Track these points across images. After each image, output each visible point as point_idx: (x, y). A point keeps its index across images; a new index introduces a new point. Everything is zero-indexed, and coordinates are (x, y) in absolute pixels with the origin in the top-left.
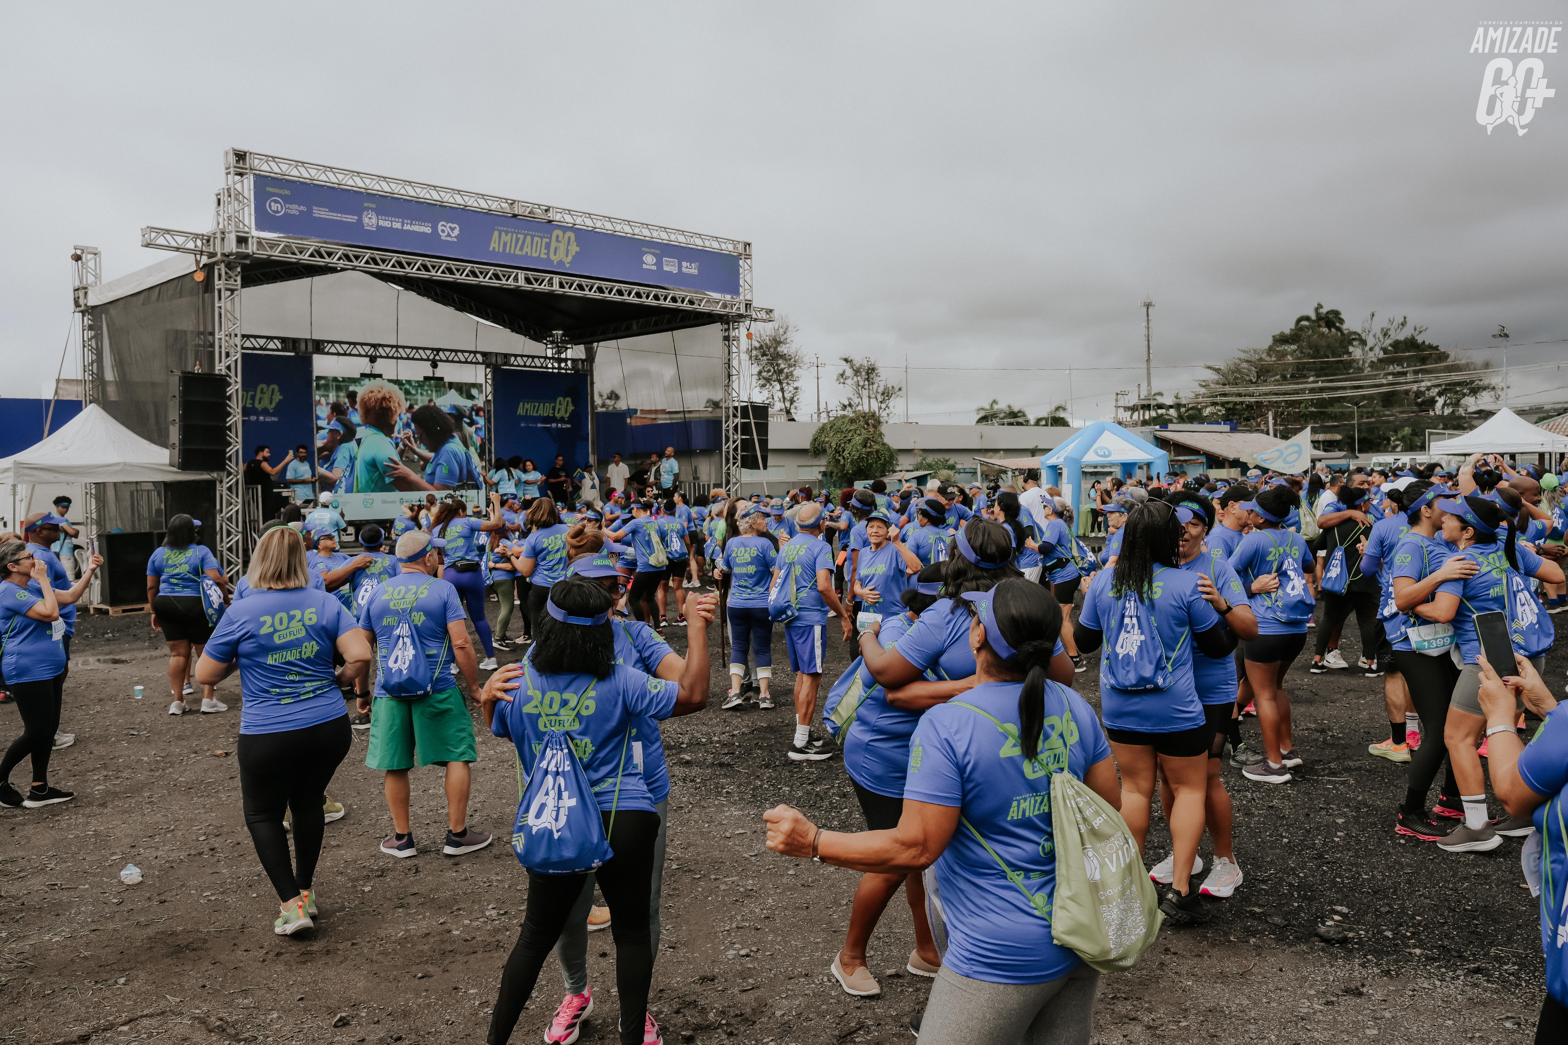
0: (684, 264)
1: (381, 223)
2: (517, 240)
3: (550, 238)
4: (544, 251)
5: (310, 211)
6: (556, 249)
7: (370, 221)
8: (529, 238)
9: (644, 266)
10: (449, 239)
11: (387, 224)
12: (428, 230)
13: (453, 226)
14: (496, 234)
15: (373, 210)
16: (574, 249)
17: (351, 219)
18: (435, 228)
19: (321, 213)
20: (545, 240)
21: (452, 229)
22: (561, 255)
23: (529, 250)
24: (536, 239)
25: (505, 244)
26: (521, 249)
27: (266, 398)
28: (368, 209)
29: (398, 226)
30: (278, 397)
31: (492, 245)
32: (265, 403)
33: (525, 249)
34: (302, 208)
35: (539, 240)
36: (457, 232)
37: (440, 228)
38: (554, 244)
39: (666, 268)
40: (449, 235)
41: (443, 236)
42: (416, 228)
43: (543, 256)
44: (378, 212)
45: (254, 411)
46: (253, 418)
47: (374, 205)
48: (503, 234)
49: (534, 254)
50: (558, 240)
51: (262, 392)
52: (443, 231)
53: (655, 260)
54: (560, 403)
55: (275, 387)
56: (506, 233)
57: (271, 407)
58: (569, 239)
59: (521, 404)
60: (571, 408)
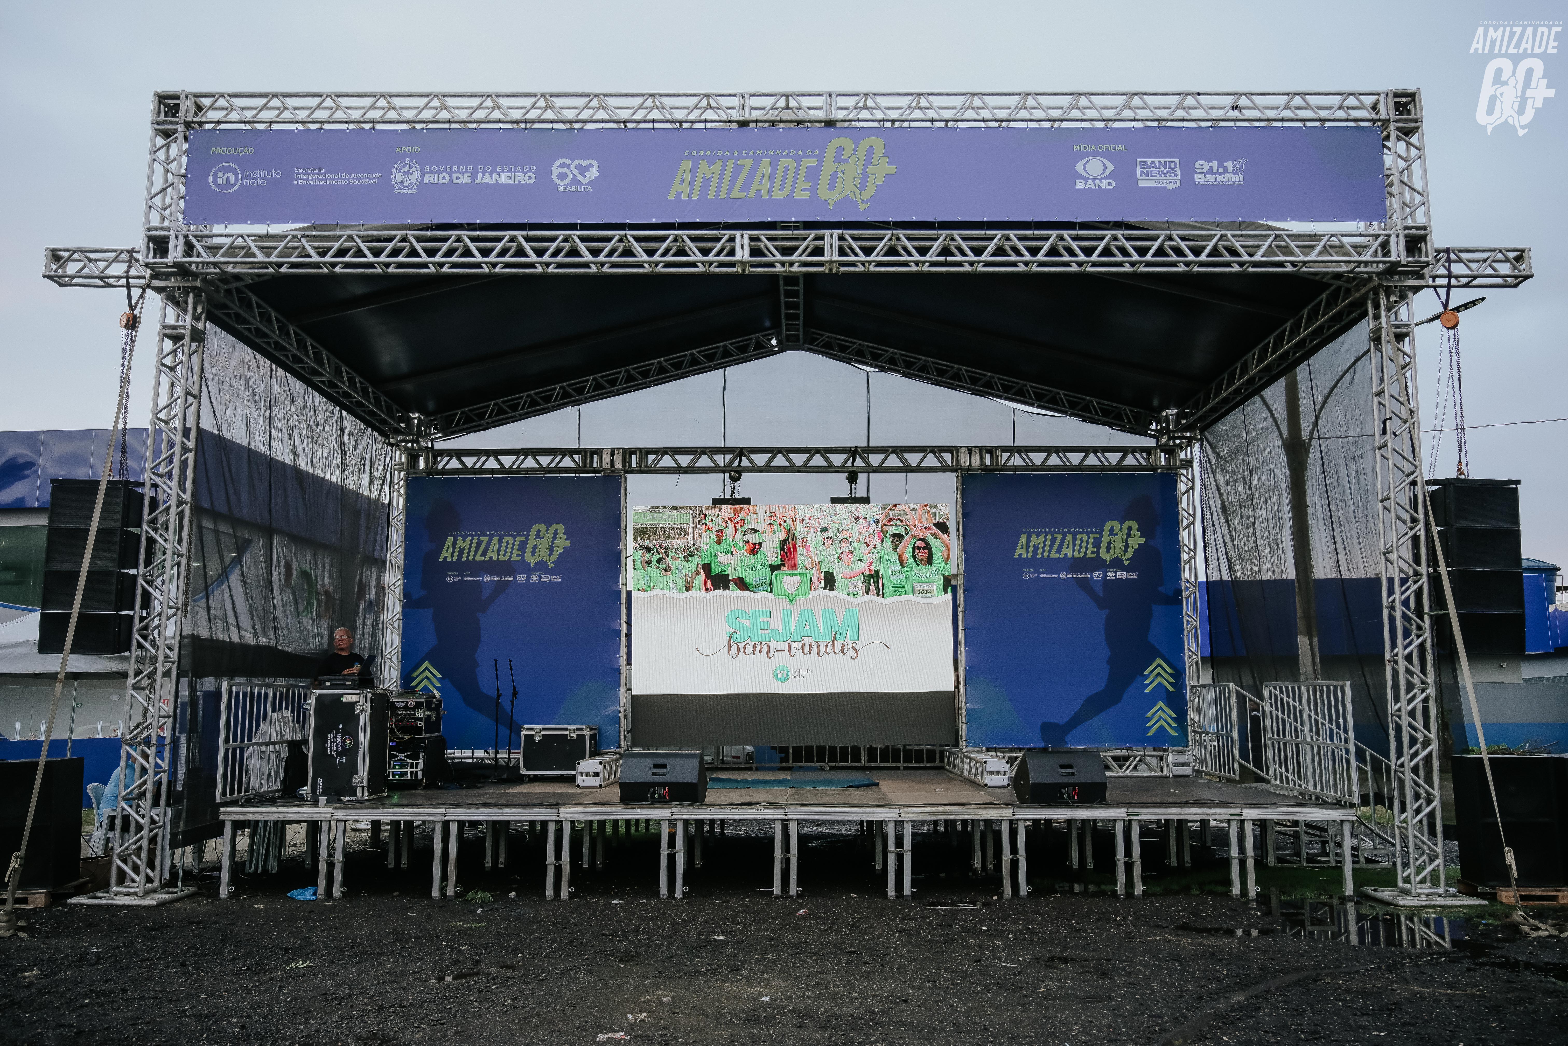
0: (1201, 166)
1: (428, 178)
2: (737, 170)
3: (822, 156)
4: (802, 183)
5: (289, 176)
6: (834, 176)
7: (407, 177)
8: (766, 164)
9: (1079, 184)
10: (575, 189)
11: (441, 179)
12: (528, 178)
13: (585, 163)
14: (689, 166)
15: (412, 157)
16: (882, 169)
17: (370, 179)
18: (544, 174)
19: (309, 177)
20: (809, 163)
21: (583, 170)
22: (848, 186)
23: (765, 189)
24: (783, 163)
25: (706, 182)
26: (746, 187)
27: (544, 545)
28: (403, 156)
29: (466, 179)
30: (562, 543)
31: (675, 187)
32: (542, 554)
33: (755, 187)
34: (275, 174)
35: (792, 163)
36: (593, 174)
37: (555, 171)
38: (828, 167)
39: (1143, 182)
40: (575, 181)
41: (562, 185)
42: (503, 178)
43: (799, 195)
44: (425, 161)
45: (525, 567)
46: (521, 578)
47: (417, 150)
48: (703, 164)
49: (777, 195)
50: (839, 157)
51: (538, 536)
52: (562, 176)
53: (1110, 167)
54: (1111, 533)
55: (560, 527)
56: (711, 162)
57: (551, 561)
58: (870, 151)
59: (1023, 538)
60: (1137, 540)
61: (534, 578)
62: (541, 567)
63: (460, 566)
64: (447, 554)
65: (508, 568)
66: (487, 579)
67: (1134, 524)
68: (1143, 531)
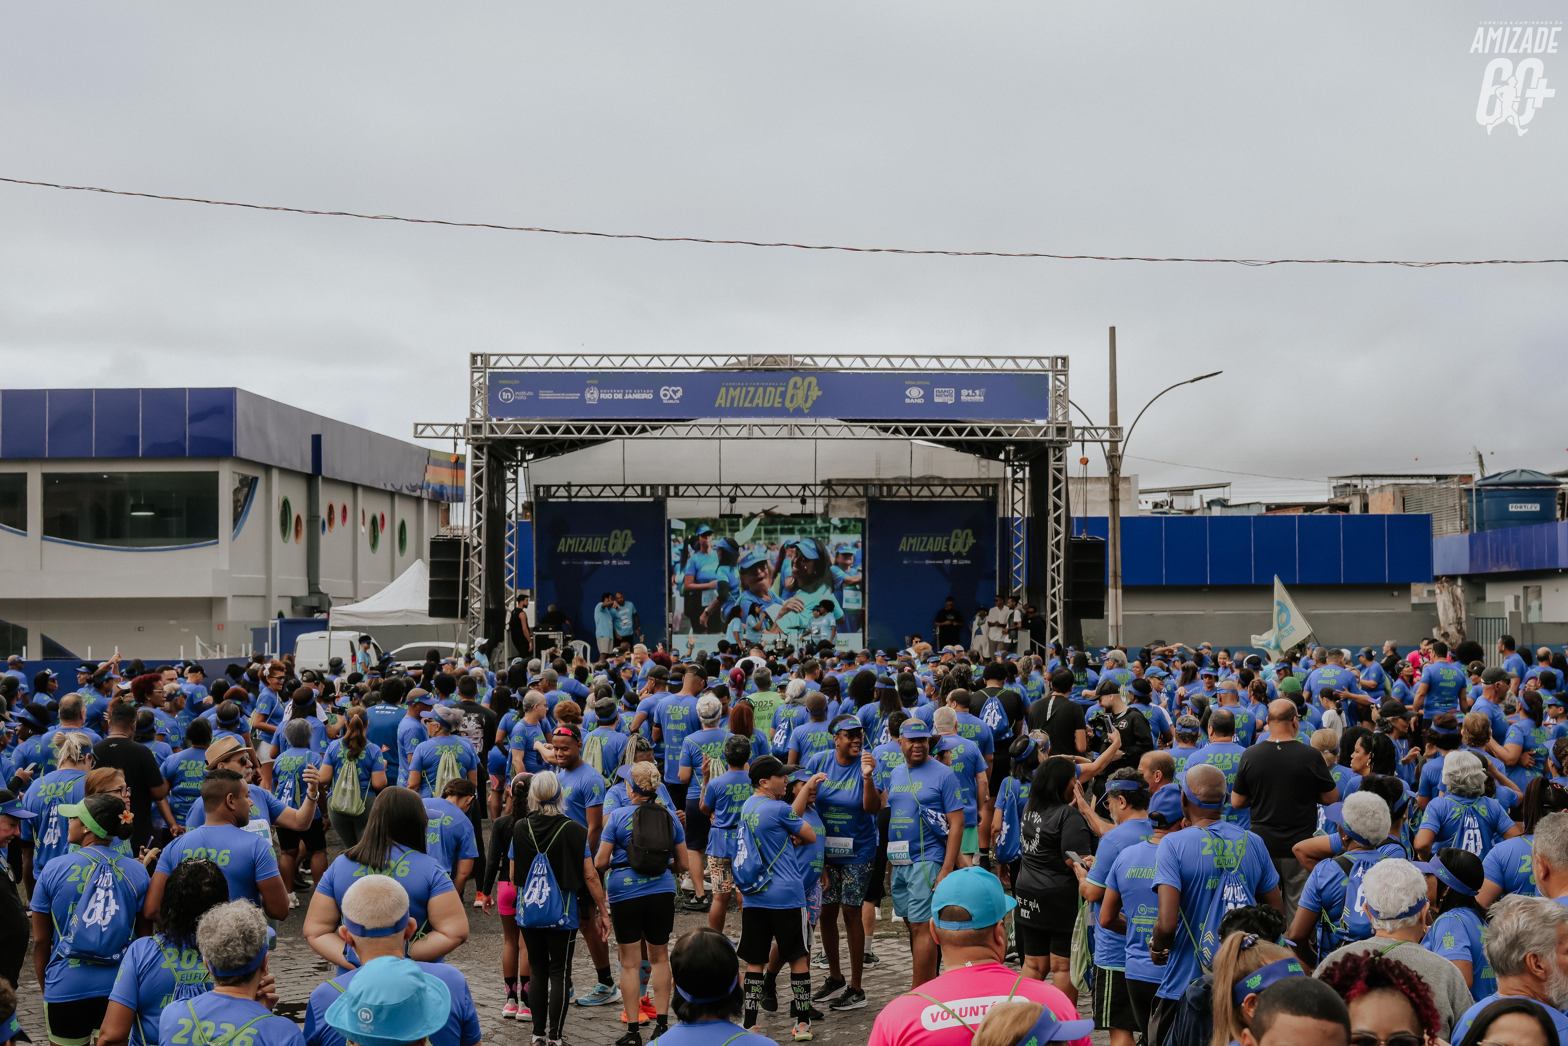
0: (964, 392)
1: (603, 396)
3: (787, 387)
4: (778, 400)
5: (537, 394)
6: (793, 396)
7: (592, 396)
9: (907, 401)
10: (671, 401)
11: (608, 396)
12: (649, 396)
13: (676, 389)
14: (723, 390)
15: (594, 385)
16: (815, 393)
17: (575, 396)
18: (656, 394)
19: (546, 395)
20: (780, 389)
21: (675, 392)
22: (799, 401)
23: (760, 402)
25: (733, 399)
26: (751, 401)
27: (619, 543)
28: (590, 385)
29: (620, 396)
30: (631, 542)
31: (718, 401)
32: (618, 548)
33: (756, 401)
34: (530, 393)
36: (680, 394)
37: (662, 393)
38: (790, 391)
39: (937, 400)
40: (671, 398)
41: (665, 400)
42: (637, 396)
44: (600, 387)
45: (607, 556)
46: (606, 562)
47: (596, 382)
48: (731, 389)
49: (766, 405)
50: (795, 387)
51: (616, 537)
52: (665, 395)
53: (922, 393)
54: (957, 536)
55: (629, 532)
56: (735, 388)
57: (624, 552)
58: (810, 384)
59: (904, 539)
60: (971, 541)
61: (614, 562)
62: (618, 556)
63: (570, 555)
64: (562, 548)
65: (598, 556)
66: (586, 563)
67: (970, 532)
68: (975, 536)
